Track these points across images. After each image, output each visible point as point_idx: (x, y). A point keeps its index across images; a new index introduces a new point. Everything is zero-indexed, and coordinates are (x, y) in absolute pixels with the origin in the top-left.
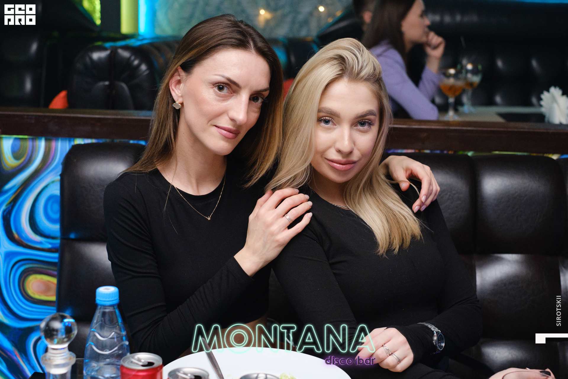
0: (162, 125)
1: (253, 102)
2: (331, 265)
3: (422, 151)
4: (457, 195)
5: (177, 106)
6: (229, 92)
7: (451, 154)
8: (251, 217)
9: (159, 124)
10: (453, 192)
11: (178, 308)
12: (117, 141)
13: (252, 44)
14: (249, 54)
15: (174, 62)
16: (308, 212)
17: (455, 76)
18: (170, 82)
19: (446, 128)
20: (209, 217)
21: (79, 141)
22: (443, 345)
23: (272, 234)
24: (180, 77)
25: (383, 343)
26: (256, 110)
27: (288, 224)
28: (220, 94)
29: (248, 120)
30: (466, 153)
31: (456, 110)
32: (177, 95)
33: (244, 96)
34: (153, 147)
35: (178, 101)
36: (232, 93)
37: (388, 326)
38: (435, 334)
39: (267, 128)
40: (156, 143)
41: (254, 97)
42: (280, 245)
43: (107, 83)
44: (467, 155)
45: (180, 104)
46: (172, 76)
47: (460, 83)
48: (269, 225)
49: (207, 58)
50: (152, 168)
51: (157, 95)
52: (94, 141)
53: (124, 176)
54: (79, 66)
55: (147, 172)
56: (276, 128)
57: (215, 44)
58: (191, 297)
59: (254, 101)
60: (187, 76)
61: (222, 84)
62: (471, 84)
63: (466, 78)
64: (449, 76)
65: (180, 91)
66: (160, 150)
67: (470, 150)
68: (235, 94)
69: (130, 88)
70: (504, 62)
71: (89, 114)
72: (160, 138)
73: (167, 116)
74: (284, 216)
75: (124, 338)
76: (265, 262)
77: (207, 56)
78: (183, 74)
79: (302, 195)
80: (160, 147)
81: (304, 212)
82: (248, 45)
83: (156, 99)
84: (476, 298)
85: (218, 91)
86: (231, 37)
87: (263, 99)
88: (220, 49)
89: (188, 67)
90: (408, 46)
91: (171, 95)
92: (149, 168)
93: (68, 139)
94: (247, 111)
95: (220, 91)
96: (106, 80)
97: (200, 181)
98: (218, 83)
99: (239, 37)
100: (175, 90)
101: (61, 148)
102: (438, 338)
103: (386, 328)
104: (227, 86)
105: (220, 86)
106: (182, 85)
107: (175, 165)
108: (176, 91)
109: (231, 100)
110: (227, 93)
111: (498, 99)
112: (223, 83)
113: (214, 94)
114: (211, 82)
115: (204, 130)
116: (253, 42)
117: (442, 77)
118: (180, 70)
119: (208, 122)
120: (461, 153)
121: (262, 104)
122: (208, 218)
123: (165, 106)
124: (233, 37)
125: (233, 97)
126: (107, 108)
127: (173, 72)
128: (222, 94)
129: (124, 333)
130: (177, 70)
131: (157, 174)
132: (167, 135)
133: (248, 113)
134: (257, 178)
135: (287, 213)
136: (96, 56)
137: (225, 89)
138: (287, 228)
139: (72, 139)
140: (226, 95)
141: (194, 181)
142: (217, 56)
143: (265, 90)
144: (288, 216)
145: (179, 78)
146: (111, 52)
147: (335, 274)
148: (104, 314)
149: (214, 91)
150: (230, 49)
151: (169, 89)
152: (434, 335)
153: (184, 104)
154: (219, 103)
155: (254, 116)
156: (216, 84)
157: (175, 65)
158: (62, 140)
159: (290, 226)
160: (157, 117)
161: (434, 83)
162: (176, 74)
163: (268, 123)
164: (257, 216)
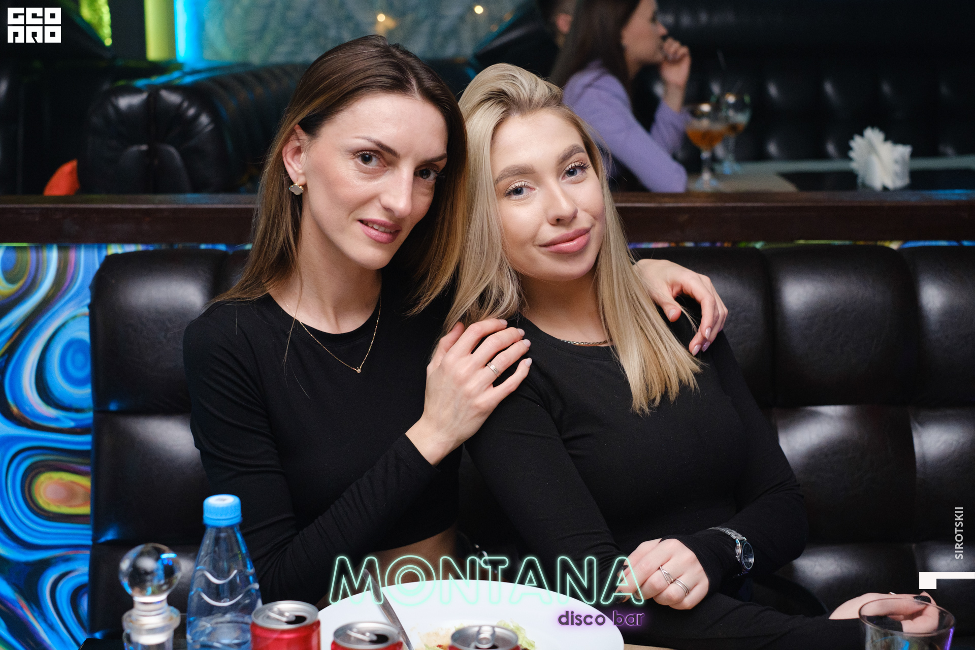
0: (274, 222)
1: (421, 179)
2: (565, 441)
3: (681, 245)
4: (744, 314)
5: (297, 189)
6: (380, 164)
7: (727, 248)
8: (431, 368)
9: (269, 220)
10: (738, 309)
11: (316, 521)
12: (178, 246)
13: (414, 83)
14: (411, 101)
15: (288, 118)
16: (524, 356)
17: (711, 116)
18: (284, 151)
19: (719, 204)
20: (359, 368)
21: (115, 249)
22: (752, 560)
23: (469, 396)
24: (299, 142)
25: (658, 565)
26: (427, 191)
27: (494, 378)
28: (366, 168)
29: (413, 207)
30: (752, 245)
31: (712, 171)
32: (295, 171)
33: (406, 171)
34: (259, 258)
35: (298, 181)
36: (385, 166)
37: (664, 536)
38: (739, 545)
39: (444, 219)
40: (264, 252)
41: (422, 171)
42: (481, 414)
43: (144, 147)
44: (755, 249)
45: (301, 187)
46: (287, 141)
47: (718, 127)
48: (462, 382)
49: (341, 110)
50: (260, 293)
51: (263, 173)
52: (140, 248)
53: (216, 308)
54: (96, 120)
55: (253, 300)
56: (458, 220)
57: (354, 86)
58: (337, 502)
59: (422, 177)
60: (310, 140)
61: (368, 152)
62: (733, 127)
63: (727, 118)
64: (700, 116)
65: (300, 165)
66: (273, 262)
67: (757, 240)
68: (390, 168)
69: (183, 154)
70: (780, 88)
71: (130, 202)
72: (271, 243)
73: (280, 208)
74: (486, 365)
75: (251, 578)
76: (458, 441)
77: (343, 106)
78: (304, 137)
79: (512, 330)
80: (272, 259)
81: (519, 358)
82: (408, 86)
83: (261, 179)
84: (796, 481)
85: (362, 164)
86: (379, 74)
87: (437, 174)
88: (363, 94)
89: (311, 126)
90: (633, 69)
91: (286, 172)
92: (257, 294)
93: (96, 246)
94: (410, 194)
95: (365, 163)
96: (140, 143)
97: (340, 309)
98: (362, 151)
99: (392, 72)
100: (292, 163)
101: (86, 261)
102: (744, 549)
103: (660, 539)
104: (377, 156)
105: (365, 156)
106: (303, 154)
107: (298, 286)
108: (294, 166)
109: (384, 177)
110: (378, 166)
111: (772, 148)
112: (370, 150)
113: (356, 169)
114: (349, 149)
115: (343, 230)
116: (417, 80)
117: (689, 117)
118: (299, 131)
119: (349, 215)
120: (743, 245)
121: (436, 181)
122: (357, 369)
123: (277, 192)
124: (383, 74)
125: (387, 172)
126: (147, 191)
127: (288, 135)
128: (370, 169)
129: (250, 570)
130: (293, 131)
131: (269, 303)
132: (282, 240)
133: (413, 197)
134: (427, 301)
135: (490, 360)
136: (124, 102)
137: (374, 159)
138: (492, 386)
139: (104, 246)
140: (375, 169)
141: (330, 311)
142: (358, 107)
143: (440, 158)
144: (493, 366)
145: (298, 144)
146: (149, 96)
147: (572, 456)
148: (217, 541)
149: (356, 163)
150: (378, 94)
151: (283, 162)
152: (737, 545)
153: (309, 186)
154: (365, 183)
155: (424, 202)
156: (358, 152)
157: (290, 124)
158: (86, 248)
159: (497, 382)
160: (264, 209)
161: (675, 128)
162: (293, 137)
163: (445, 211)
164: (441, 367)
